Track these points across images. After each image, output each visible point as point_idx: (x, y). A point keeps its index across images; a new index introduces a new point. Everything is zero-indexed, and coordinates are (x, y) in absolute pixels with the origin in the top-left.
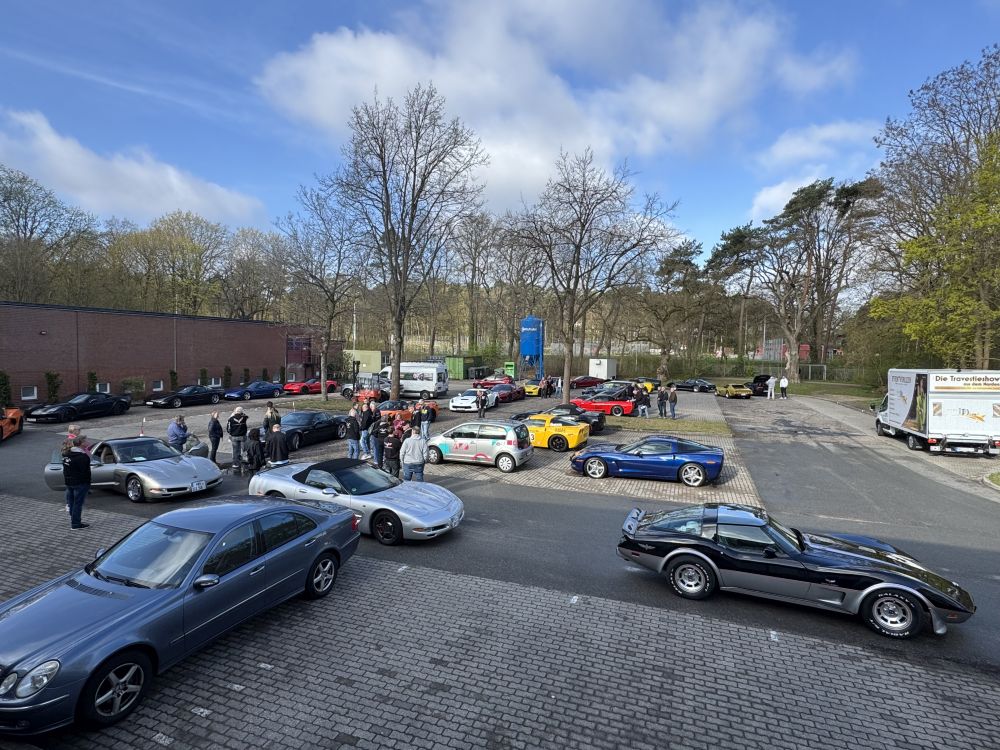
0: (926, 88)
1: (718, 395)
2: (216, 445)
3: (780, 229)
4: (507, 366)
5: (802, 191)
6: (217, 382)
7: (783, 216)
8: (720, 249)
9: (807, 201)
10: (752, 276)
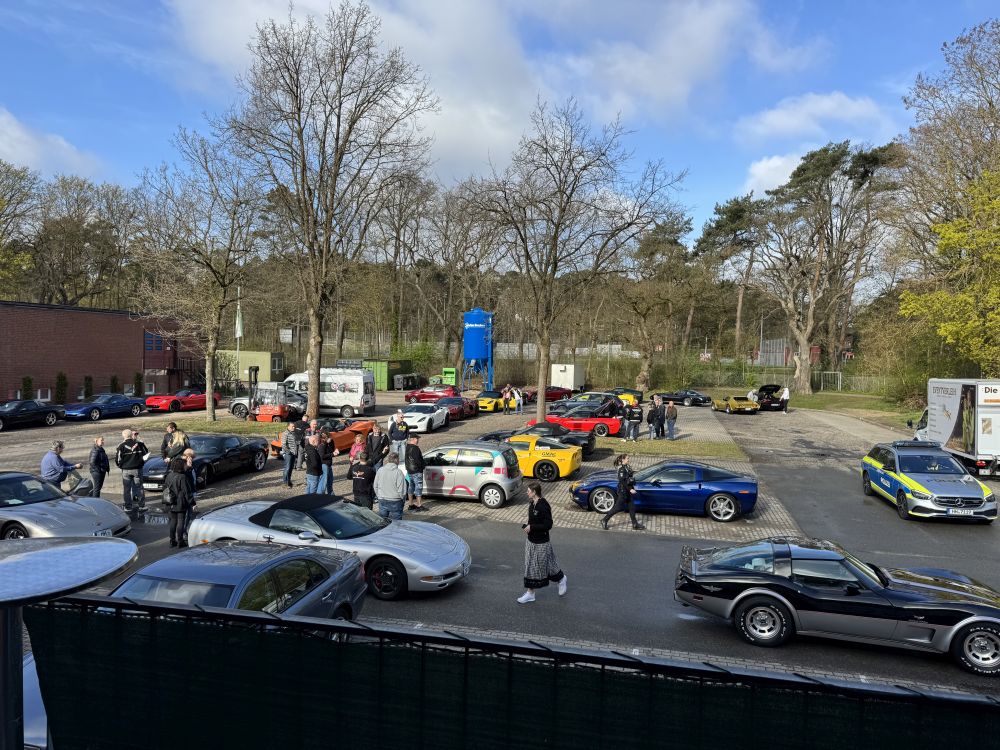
0: (962, 41)
1: (716, 410)
2: (100, 480)
3: (787, 201)
4: (446, 373)
5: (812, 155)
6: (44, 395)
7: (789, 186)
8: (713, 225)
9: (818, 168)
10: (752, 261)
